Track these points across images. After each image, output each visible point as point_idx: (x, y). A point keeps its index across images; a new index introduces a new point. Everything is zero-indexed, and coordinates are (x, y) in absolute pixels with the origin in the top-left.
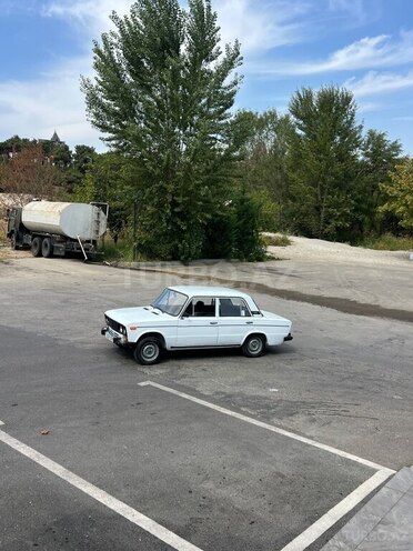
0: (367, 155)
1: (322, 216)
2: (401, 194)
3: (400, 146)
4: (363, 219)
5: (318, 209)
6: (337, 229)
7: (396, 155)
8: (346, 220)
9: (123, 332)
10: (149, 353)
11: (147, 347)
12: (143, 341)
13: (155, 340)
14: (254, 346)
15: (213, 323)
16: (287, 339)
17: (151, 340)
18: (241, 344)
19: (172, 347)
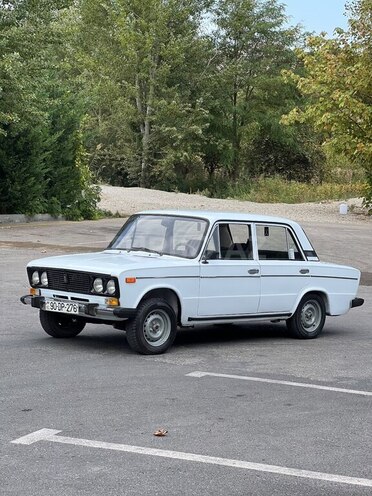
0: (222, 23)
1: (145, 140)
2: (326, 89)
3: (282, 7)
4: (225, 147)
5: (135, 127)
6: (177, 165)
7: (279, 24)
8: (194, 149)
9: (104, 290)
10: (155, 332)
11: (152, 318)
12: (146, 307)
13: (164, 304)
14: (309, 318)
15: (253, 272)
16: (357, 303)
17: (159, 304)
18: (293, 312)
19: (190, 319)
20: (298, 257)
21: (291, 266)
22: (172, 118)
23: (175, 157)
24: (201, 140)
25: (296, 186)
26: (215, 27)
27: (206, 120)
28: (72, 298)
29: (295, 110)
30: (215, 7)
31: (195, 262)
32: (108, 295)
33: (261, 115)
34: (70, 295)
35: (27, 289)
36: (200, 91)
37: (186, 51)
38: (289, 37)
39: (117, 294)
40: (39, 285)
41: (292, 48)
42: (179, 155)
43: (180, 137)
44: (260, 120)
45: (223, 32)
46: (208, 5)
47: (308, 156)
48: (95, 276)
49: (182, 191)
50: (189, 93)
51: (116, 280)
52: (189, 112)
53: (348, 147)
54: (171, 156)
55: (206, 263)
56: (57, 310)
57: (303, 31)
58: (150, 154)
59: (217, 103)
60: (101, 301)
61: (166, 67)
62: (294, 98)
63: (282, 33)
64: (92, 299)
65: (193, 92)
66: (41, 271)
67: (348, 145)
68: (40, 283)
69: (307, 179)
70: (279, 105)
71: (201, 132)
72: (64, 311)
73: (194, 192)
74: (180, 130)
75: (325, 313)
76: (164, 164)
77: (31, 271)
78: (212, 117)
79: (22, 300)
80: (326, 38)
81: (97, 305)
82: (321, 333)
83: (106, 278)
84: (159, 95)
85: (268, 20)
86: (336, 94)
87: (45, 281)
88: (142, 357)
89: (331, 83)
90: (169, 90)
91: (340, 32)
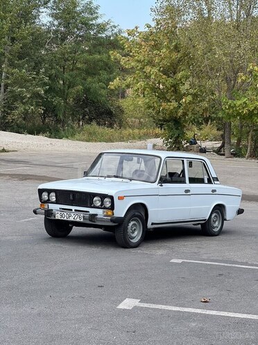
1: (1, 97)
9: (102, 205)
10: (133, 233)
11: (132, 223)
12: (129, 216)
13: (139, 214)
14: (215, 222)
15: (187, 191)
16: (240, 212)
17: (137, 213)
18: (207, 218)
19: (152, 224)
20: (209, 182)
21: (205, 187)
22: (22, 82)
23: (25, 109)
24: (43, 98)
25: (107, 131)
26: (51, 19)
27: (45, 84)
28: (75, 210)
29: (118, 79)
30: (49, 5)
31: (155, 185)
32: (105, 208)
33: (83, 81)
34: (74, 208)
35: (38, 204)
36: (40, 63)
37: (32, 34)
38: (102, 28)
39: (112, 208)
40: (48, 201)
41: (104, 35)
42: (27, 108)
43: (28, 96)
44: (83, 85)
45: (56, 23)
46: (46, 3)
47: (113, 110)
48: (95, 195)
49: (30, 134)
50: (33, 64)
51: (112, 198)
52: (34, 78)
53: (155, 105)
54: (21, 108)
55: (162, 186)
56: (65, 219)
57: (112, 24)
58: (5, 107)
59: (53, 71)
60: (100, 212)
61: (18, 46)
62: (105, 70)
63: (98, 25)
64: (92, 211)
65: (36, 63)
66: (49, 191)
67: (155, 104)
68: (49, 200)
69: (111, 126)
70: (95, 74)
71: (43, 92)
72: (71, 219)
73: (38, 134)
74: (28, 91)
75: (224, 219)
76: (16, 115)
77: (41, 191)
78: (50, 81)
79: (35, 212)
80: (139, 30)
81: (97, 215)
82: (221, 232)
83: (103, 197)
84: (12, 65)
85: (86, 15)
86: (148, 69)
87: (53, 198)
88: (127, 250)
89: (143, 61)
90: (20, 62)
91: (149, 26)
